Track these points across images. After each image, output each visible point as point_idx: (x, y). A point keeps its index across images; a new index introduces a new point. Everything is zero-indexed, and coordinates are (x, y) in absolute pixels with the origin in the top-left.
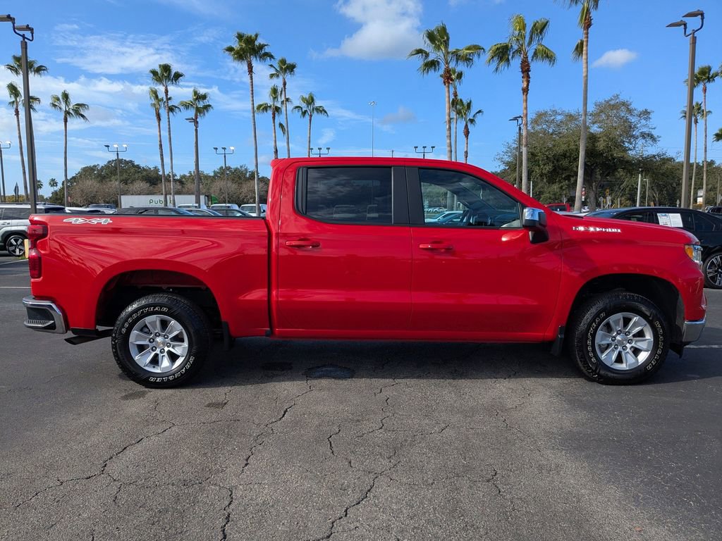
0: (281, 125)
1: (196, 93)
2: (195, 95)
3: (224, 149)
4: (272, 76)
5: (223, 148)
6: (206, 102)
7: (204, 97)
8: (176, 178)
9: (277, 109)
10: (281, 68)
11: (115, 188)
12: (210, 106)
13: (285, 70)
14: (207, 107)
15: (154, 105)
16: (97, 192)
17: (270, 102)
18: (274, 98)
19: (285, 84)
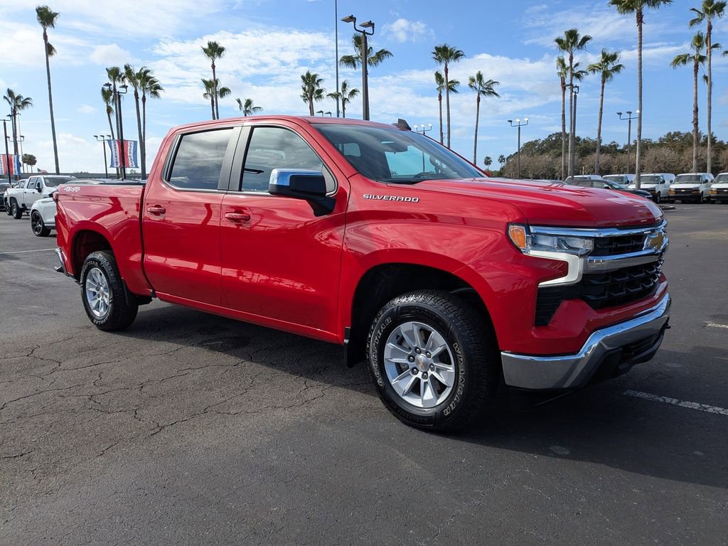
0: (706, 78)
1: (604, 55)
2: (603, 57)
3: (630, 113)
4: (693, 22)
5: (628, 113)
6: (616, 63)
7: (614, 57)
8: (618, 148)
9: (702, 59)
10: (707, 10)
11: (545, 161)
12: (620, 66)
13: (712, 12)
14: (617, 69)
15: (561, 73)
16: (528, 166)
17: (693, 53)
18: (699, 47)
19: (710, 28)
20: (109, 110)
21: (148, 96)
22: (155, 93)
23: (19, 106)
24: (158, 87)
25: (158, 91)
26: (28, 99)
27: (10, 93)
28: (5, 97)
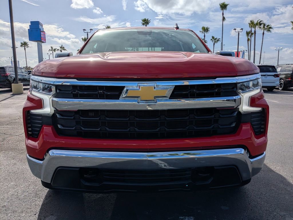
20: (248, 40)
21: (265, 32)
22: (269, 30)
23: (216, 42)
24: (271, 28)
25: (270, 29)
26: (219, 39)
27: (213, 37)
28: (211, 39)
